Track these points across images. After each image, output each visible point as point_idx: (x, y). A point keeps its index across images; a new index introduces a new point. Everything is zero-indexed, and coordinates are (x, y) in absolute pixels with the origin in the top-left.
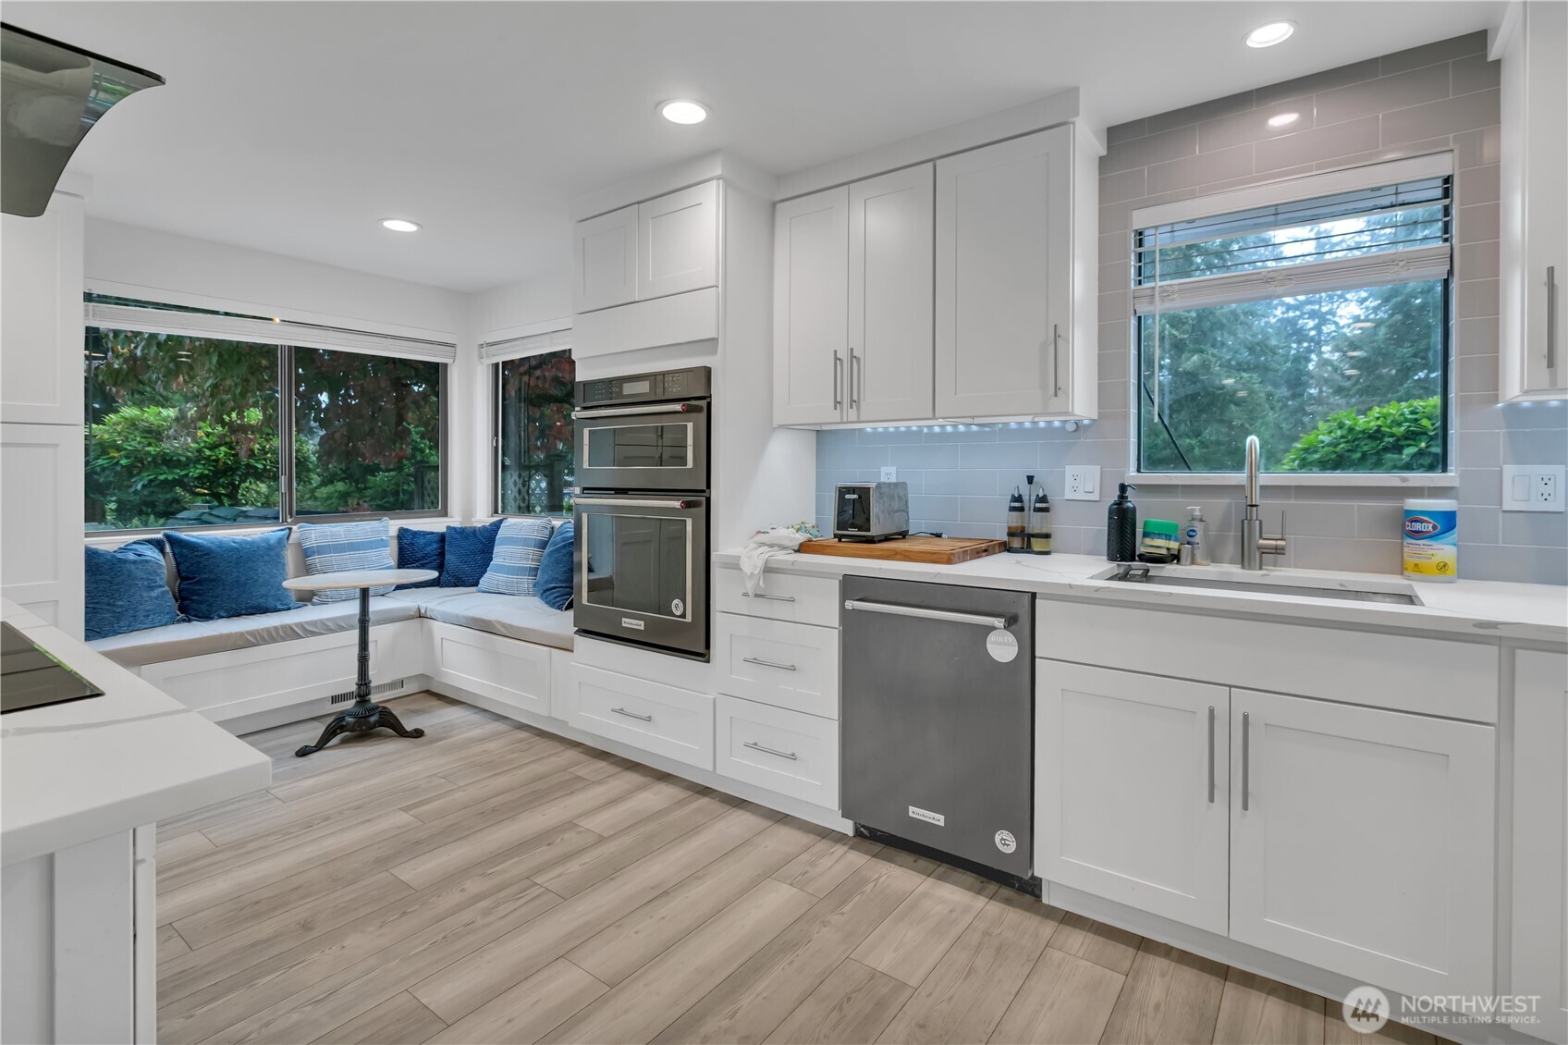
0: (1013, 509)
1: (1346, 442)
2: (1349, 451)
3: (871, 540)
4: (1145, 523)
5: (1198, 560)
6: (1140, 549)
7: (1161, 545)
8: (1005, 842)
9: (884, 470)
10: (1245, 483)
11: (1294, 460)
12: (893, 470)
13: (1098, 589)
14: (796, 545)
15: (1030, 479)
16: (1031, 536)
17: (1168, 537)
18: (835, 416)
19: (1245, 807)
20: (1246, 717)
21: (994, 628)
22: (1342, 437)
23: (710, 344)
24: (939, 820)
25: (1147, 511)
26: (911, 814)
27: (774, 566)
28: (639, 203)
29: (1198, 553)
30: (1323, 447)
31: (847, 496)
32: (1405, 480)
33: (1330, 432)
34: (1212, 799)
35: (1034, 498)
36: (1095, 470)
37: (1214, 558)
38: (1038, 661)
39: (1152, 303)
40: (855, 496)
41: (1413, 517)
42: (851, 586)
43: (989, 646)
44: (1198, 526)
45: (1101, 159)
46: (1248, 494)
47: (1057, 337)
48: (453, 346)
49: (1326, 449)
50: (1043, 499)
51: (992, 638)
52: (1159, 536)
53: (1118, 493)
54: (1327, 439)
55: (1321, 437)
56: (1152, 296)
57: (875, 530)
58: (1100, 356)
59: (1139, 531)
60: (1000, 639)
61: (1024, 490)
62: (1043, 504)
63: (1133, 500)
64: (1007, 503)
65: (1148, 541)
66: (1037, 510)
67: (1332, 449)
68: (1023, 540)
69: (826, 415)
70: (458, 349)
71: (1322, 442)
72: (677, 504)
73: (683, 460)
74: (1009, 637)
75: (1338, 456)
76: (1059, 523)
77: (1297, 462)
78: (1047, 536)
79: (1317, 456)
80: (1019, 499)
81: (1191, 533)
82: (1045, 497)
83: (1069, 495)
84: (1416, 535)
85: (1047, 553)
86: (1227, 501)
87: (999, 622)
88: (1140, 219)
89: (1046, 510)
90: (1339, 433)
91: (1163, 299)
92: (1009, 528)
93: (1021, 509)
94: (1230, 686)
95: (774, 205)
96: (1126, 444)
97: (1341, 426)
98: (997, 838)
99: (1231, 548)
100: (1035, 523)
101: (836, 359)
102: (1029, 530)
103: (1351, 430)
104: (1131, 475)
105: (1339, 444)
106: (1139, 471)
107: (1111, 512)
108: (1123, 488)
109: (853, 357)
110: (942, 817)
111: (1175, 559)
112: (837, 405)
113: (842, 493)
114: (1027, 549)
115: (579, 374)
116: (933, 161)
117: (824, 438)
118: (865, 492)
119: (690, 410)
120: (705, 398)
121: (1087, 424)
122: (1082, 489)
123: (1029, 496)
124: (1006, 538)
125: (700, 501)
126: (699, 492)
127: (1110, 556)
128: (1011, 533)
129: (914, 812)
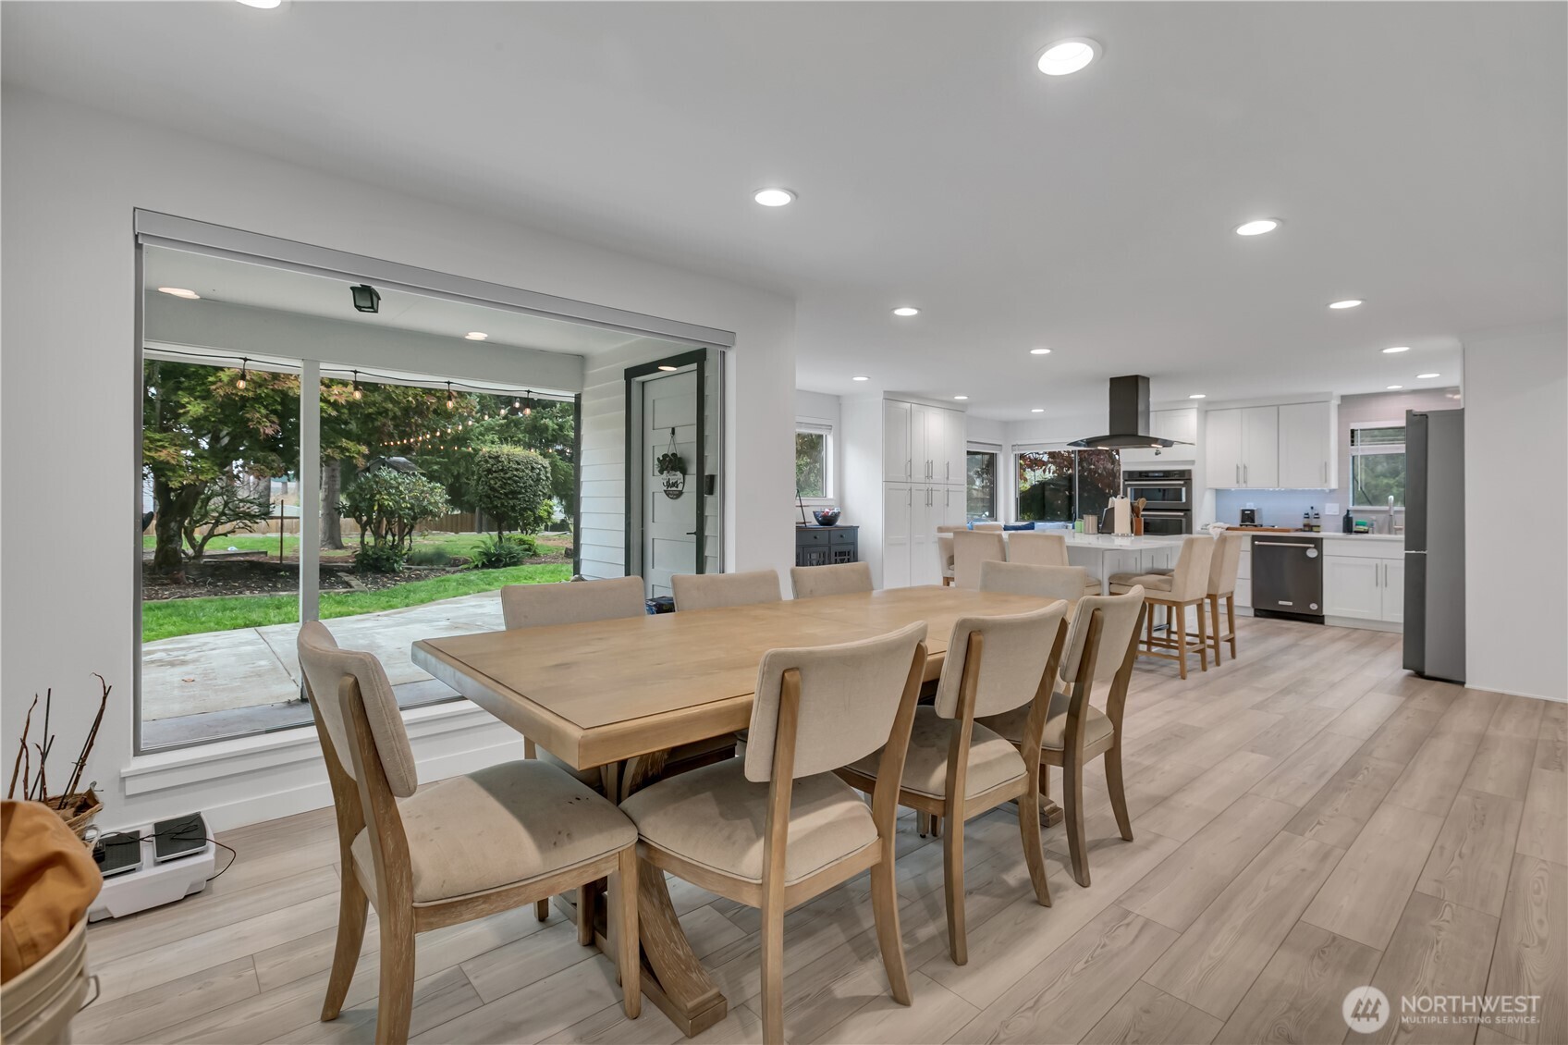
0: (1305, 518)
3: (1255, 526)
4: (1356, 522)
5: (1375, 533)
6: (1354, 529)
7: (1362, 528)
8: (1314, 606)
9: (1248, 504)
10: (1388, 510)
13: (1344, 536)
14: (1225, 527)
15: (1312, 508)
16: (1312, 526)
17: (1364, 525)
18: (1236, 486)
19: (1386, 587)
20: (1386, 565)
21: (1310, 548)
23: (1193, 462)
24: (1290, 604)
25: (1356, 518)
29: (1374, 530)
31: (1246, 513)
34: (1377, 586)
35: (1313, 514)
36: (1337, 505)
37: (1380, 532)
38: (1323, 556)
39: (1357, 452)
40: (1249, 513)
42: (1254, 538)
43: (1307, 553)
44: (1375, 523)
45: (1338, 406)
46: (1389, 512)
47: (1326, 465)
48: (1000, 446)
51: (1308, 550)
52: (1361, 525)
53: (1346, 512)
56: (1357, 450)
57: (1256, 523)
58: (1339, 470)
59: (1354, 524)
60: (1311, 550)
61: (1310, 511)
62: (1317, 516)
63: (1351, 515)
64: (1303, 515)
65: (1357, 527)
66: (1315, 518)
68: (1309, 527)
69: (1229, 483)
70: (1003, 447)
72: (1182, 513)
73: (1181, 501)
74: (1315, 550)
76: (1322, 522)
78: (1319, 526)
80: (1308, 514)
81: (1372, 525)
82: (1318, 513)
83: (1327, 513)
85: (1319, 531)
86: (1384, 515)
87: (1311, 546)
88: (1354, 426)
91: (1361, 451)
92: (1304, 523)
93: (1309, 518)
94: (1382, 559)
95: (1206, 411)
96: (1348, 497)
98: (1311, 606)
99: (1386, 529)
100: (1314, 522)
101: (1238, 467)
102: (1312, 524)
104: (1351, 507)
106: (1353, 505)
107: (1344, 518)
108: (1348, 511)
109: (1245, 467)
111: (1367, 532)
112: (1238, 482)
113: (1243, 511)
114: (1311, 530)
115: (1123, 468)
116: (1278, 406)
117: (1219, 493)
118: (1252, 511)
119: (1185, 483)
120: (1190, 479)
121: (1334, 490)
122: (1332, 511)
123: (1311, 513)
124: (1302, 527)
125: (1188, 512)
126: (1187, 510)
127: (1344, 531)
128: (1305, 526)
129: (1280, 603)
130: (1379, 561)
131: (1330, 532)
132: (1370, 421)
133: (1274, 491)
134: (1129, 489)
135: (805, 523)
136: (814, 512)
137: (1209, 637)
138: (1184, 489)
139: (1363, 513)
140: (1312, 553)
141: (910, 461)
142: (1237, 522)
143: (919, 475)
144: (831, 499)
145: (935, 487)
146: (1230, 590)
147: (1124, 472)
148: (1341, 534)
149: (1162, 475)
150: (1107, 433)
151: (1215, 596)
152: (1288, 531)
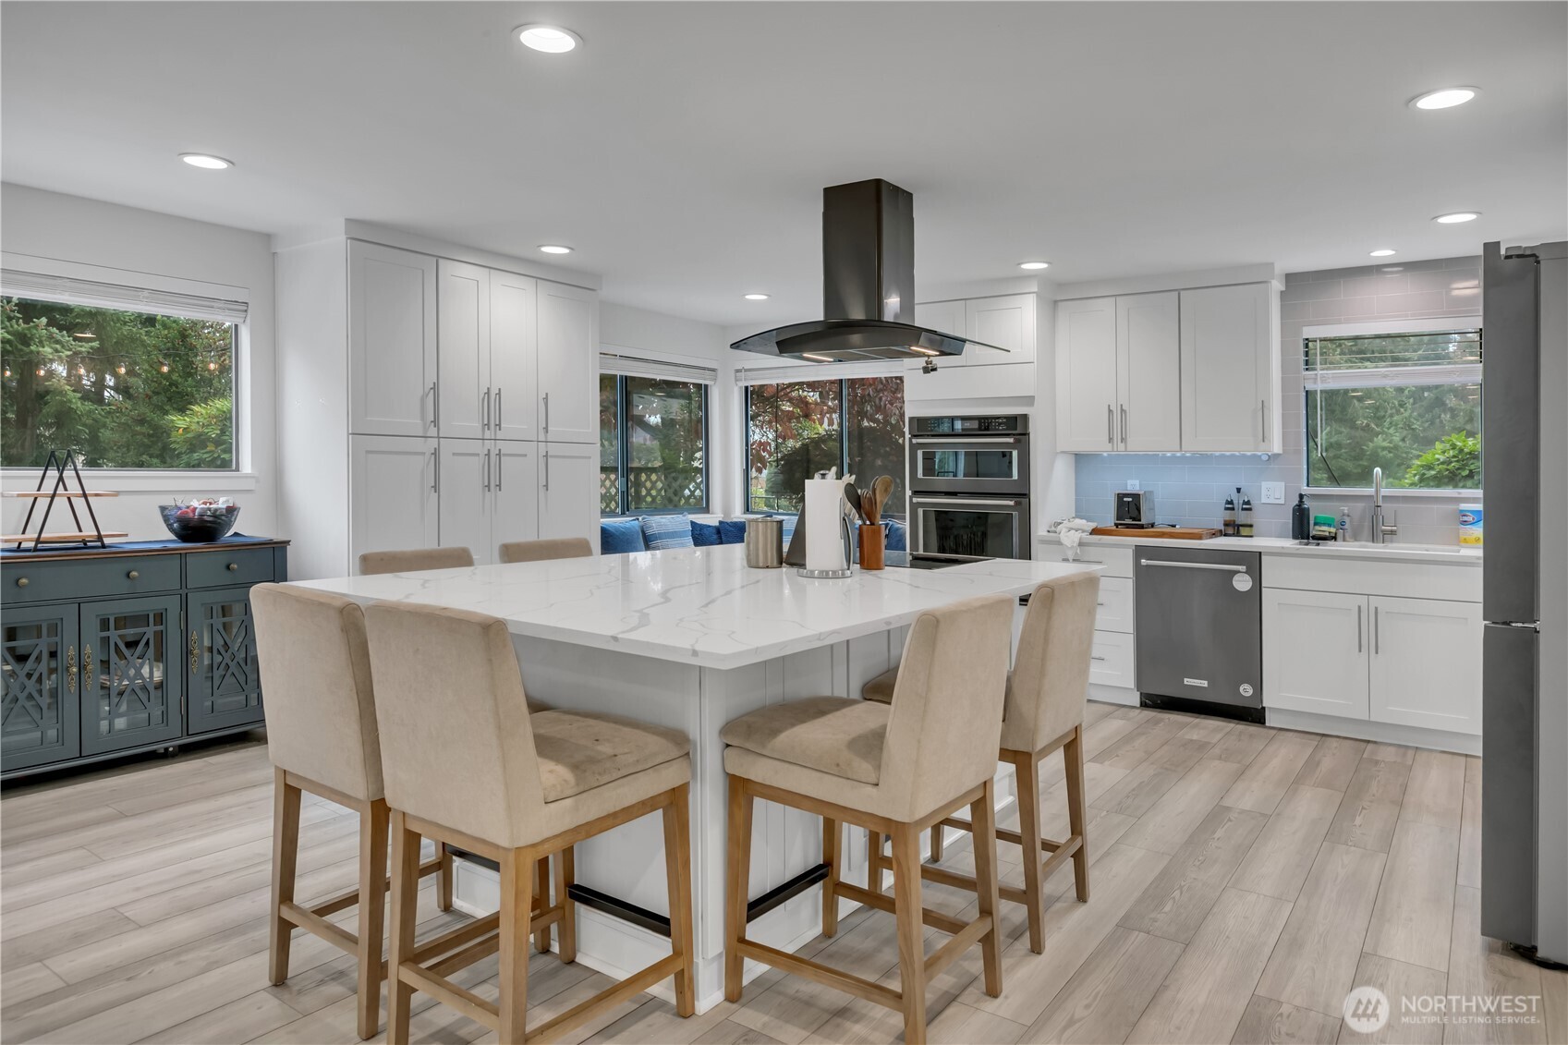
0: (1227, 509)
1: (1457, 461)
2: (1458, 469)
3: (1142, 527)
4: (1315, 518)
5: (1347, 538)
6: (1313, 533)
7: (1325, 530)
8: (1246, 690)
9: (1129, 482)
10: (1373, 494)
11: (1415, 475)
12: (1137, 482)
13: (1298, 549)
14: (1090, 529)
15: (1239, 490)
16: (1239, 526)
17: (1330, 525)
18: (1109, 447)
19: (1377, 653)
20: (1376, 608)
21: (1238, 572)
22: (1454, 457)
23: (1029, 400)
24: (1205, 684)
25: (1315, 509)
26: (1185, 683)
27: (1085, 541)
28: (966, 299)
29: (1347, 535)
30: (1438, 465)
31: (1125, 499)
32: (1459, 493)
33: (1444, 452)
34: (1360, 651)
35: (1241, 502)
36: (1283, 483)
37: (1356, 537)
38: (1263, 589)
39: (1315, 383)
40: (1130, 499)
41: (1463, 514)
42: (1140, 552)
43: (1234, 583)
44: (1347, 520)
45: (1282, 292)
46: (1375, 499)
47: (1263, 408)
48: (713, 370)
49: (1440, 466)
50: (1248, 503)
51: (1236, 578)
52: (1324, 524)
53: (1298, 499)
54: (1442, 458)
55: (1437, 456)
56: (1316, 379)
57: (1143, 521)
58: (1283, 414)
59: (1312, 522)
60: (1241, 579)
61: (1235, 497)
62: (1247, 506)
63: (1307, 504)
64: (1223, 505)
65: (1317, 528)
66: (1243, 509)
67: (1445, 466)
68: (1233, 528)
69: (1096, 442)
70: (719, 372)
71: (1438, 460)
72: (1012, 503)
73: (1010, 475)
74: (1247, 577)
75: (1450, 472)
76: (1257, 518)
77: (1417, 477)
78: (1251, 526)
79: (1433, 473)
80: (1231, 502)
81: (1343, 524)
82: (1249, 501)
83: (1265, 499)
84: (1464, 523)
85: (1251, 536)
86: (1363, 504)
87: (1242, 568)
88: (1310, 332)
89: (1250, 509)
90: (1451, 453)
91: (1322, 382)
92: (1225, 521)
93: (1233, 509)
94: (1368, 595)
95: (1055, 302)
96: (1300, 471)
97: (1454, 447)
98: (1241, 689)
99: (1366, 532)
100: (1242, 517)
101: (1110, 411)
102: (1238, 522)
103: (1461, 451)
104: (1305, 489)
105: (1452, 462)
106: (1308, 485)
107: (1294, 510)
108: (1301, 496)
109: (1122, 410)
110: (1206, 682)
111: (1334, 538)
112: (1110, 440)
113: (1120, 497)
114: (1237, 534)
115: (910, 412)
116: (1179, 291)
117: (1080, 459)
118: (1136, 497)
119: (1017, 441)
120: (1026, 434)
121: (1276, 456)
122: (1273, 494)
123: (1238, 500)
124: (1222, 528)
125: (1024, 501)
126: (1022, 496)
127: (1295, 537)
128: (1227, 524)
129: (1187, 681)
130: (1362, 601)
131: (1271, 540)
132: (1339, 322)
133: (1174, 457)
134: (920, 453)
135: (100, 538)
136: (163, 509)
137: (1007, 893)
138: (1015, 453)
139: (1329, 501)
140: (1242, 583)
141: (435, 388)
142: (1109, 520)
143: (462, 419)
144: (247, 477)
145: (506, 448)
146: (1070, 726)
147: (911, 419)
148: (1290, 544)
149: (975, 425)
150: (819, 316)
151: (1029, 755)
152: (1199, 537)
